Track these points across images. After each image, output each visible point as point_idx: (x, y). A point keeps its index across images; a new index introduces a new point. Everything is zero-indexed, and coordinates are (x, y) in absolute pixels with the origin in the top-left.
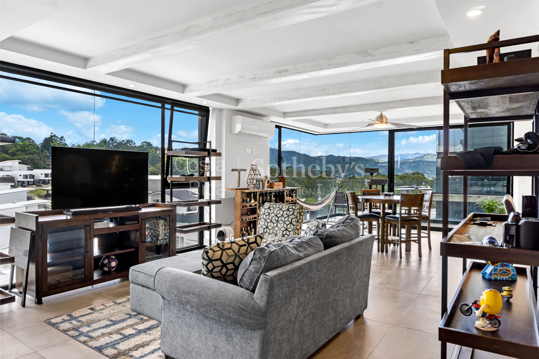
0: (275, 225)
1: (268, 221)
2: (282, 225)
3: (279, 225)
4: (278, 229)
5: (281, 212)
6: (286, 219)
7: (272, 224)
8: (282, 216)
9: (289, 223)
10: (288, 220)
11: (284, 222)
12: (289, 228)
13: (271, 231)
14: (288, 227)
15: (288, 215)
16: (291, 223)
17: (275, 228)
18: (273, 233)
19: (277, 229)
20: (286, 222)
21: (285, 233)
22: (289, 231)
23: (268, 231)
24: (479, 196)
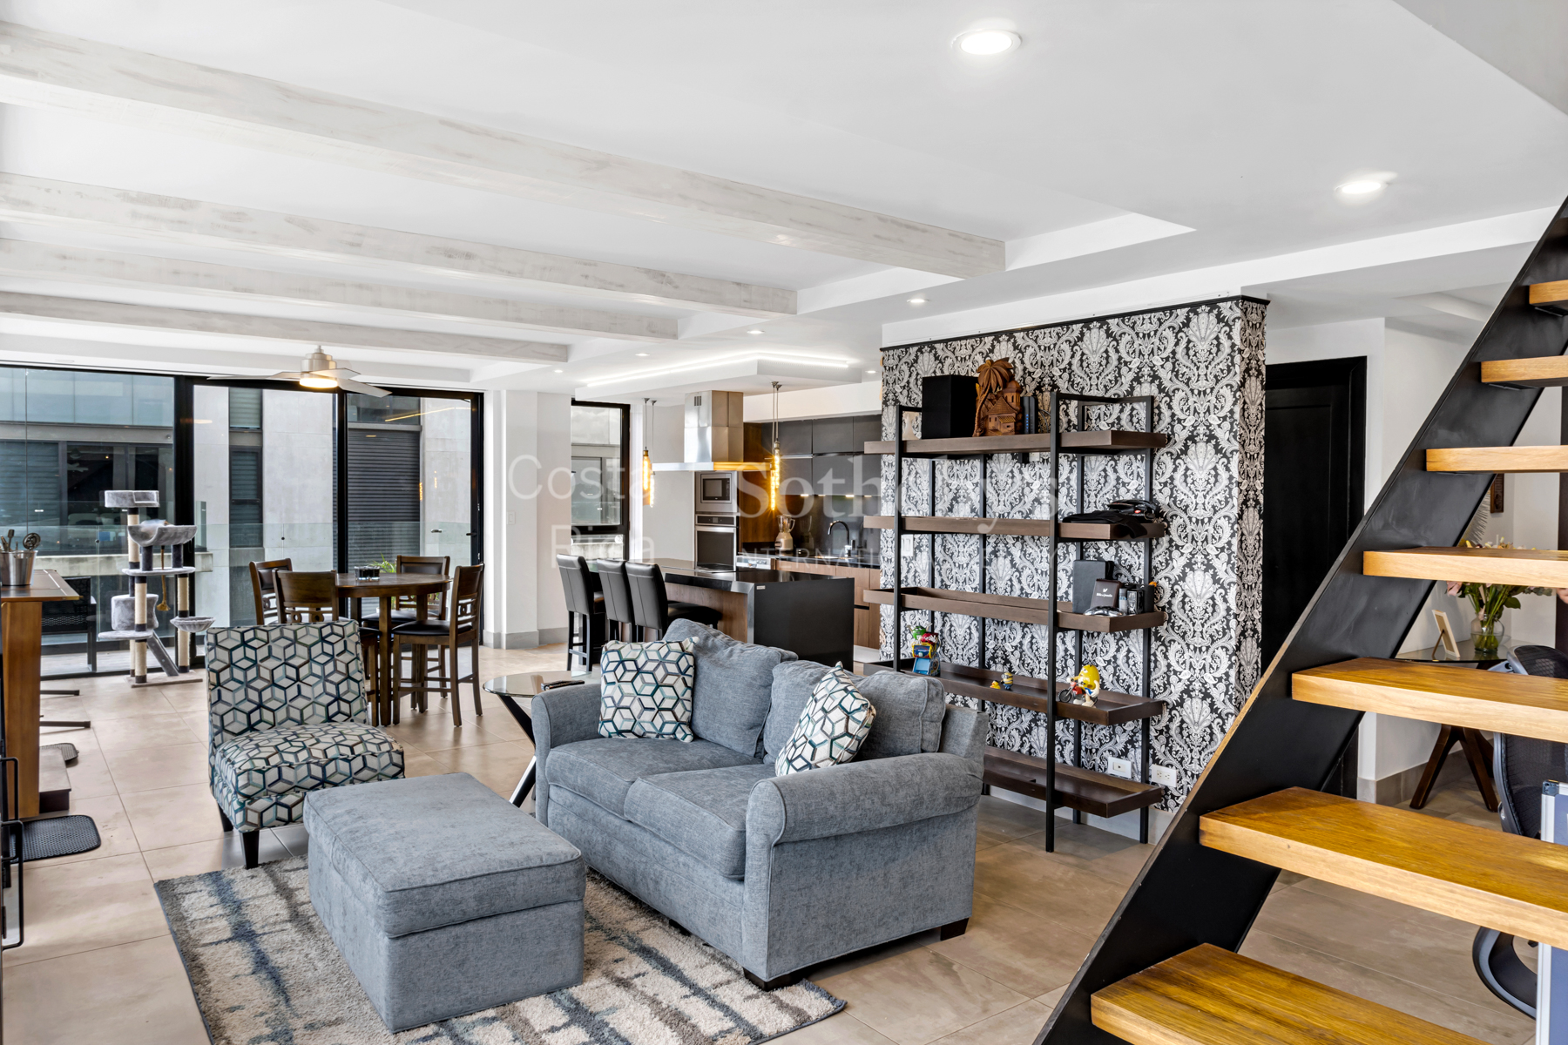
0: (293, 692)
1: (259, 684)
2: (319, 689)
3: (305, 690)
4: (306, 702)
5: (302, 651)
6: (329, 668)
7: (279, 693)
8: (310, 660)
9: (342, 677)
10: (336, 670)
11: (325, 678)
12: (345, 693)
13: (281, 715)
14: (341, 692)
15: (332, 656)
16: (348, 677)
17: (294, 703)
18: (289, 718)
19: (300, 703)
20: (330, 678)
21: (333, 709)
22: (349, 702)
23: (268, 716)
24: (109, 558)
